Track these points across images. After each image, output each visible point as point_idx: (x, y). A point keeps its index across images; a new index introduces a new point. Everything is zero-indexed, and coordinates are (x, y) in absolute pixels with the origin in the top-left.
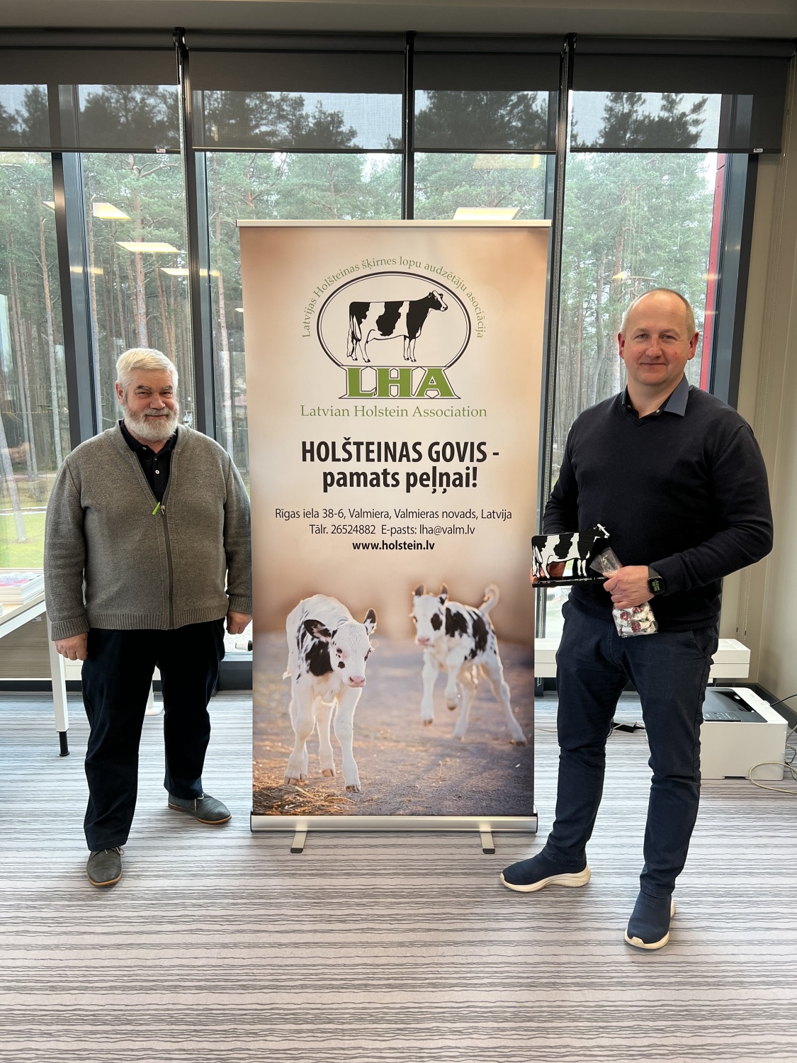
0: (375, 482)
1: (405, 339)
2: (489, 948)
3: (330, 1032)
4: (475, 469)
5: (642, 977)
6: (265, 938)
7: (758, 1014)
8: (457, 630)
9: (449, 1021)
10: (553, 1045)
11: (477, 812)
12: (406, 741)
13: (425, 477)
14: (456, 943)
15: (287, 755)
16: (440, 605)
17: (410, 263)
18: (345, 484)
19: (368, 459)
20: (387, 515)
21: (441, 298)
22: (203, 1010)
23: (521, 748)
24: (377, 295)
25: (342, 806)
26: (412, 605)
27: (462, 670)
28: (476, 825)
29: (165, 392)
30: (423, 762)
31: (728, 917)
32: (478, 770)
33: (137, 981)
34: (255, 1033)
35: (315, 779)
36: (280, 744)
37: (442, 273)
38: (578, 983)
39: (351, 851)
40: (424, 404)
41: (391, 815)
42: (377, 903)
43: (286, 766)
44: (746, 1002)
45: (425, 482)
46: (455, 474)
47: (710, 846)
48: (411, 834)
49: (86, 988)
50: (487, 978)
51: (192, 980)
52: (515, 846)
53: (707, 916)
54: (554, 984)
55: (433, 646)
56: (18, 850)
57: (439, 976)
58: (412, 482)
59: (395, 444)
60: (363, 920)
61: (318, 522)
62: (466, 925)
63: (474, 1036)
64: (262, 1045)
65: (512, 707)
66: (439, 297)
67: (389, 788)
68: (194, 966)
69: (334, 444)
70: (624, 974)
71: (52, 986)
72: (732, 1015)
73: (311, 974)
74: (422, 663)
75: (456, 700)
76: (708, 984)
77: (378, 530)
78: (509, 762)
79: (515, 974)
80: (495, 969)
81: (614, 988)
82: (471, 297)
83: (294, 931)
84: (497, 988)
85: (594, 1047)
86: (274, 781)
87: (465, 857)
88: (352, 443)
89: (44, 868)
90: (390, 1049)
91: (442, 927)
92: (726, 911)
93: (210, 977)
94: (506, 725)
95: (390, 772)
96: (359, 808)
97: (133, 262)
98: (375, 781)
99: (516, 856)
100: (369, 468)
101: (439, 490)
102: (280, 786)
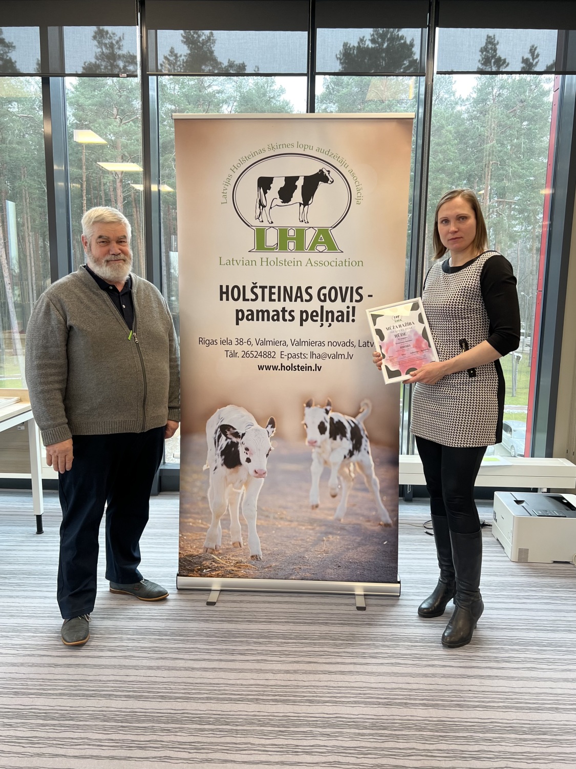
0: (275, 318)
1: (300, 206)
2: (356, 676)
3: (226, 731)
5: (477, 702)
6: (181, 664)
7: (568, 732)
8: (338, 434)
9: (320, 727)
10: (402, 747)
11: (352, 579)
12: (297, 521)
13: (315, 314)
14: (330, 673)
15: (205, 530)
16: (325, 415)
17: (304, 147)
18: (252, 319)
19: (271, 300)
20: (285, 344)
21: (329, 174)
22: (130, 712)
23: (388, 528)
24: (279, 171)
25: (248, 571)
26: (304, 415)
27: (342, 466)
28: (352, 589)
29: (121, 240)
30: (311, 537)
31: (548, 661)
32: (353, 545)
33: (81, 690)
34: (168, 730)
35: (227, 549)
36: (200, 521)
37: (330, 154)
38: (425, 704)
39: (253, 605)
40: (314, 257)
41: (285, 579)
42: (271, 643)
43: (204, 539)
45: (315, 318)
46: (338, 312)
47: (538, 610)
48: (301, 595)
49: (41, 694)
50: (353, 697)
51: (123, 691)
52: (382, 605)
53: (532, 660)
54: (406, 704)
55: (320, 447)
57: (315, 695)
58: (304, 317)
59: (291, 288)
60: (259, 654)
61: (231, 348)
62: (339, 660)
63: (339, 738)
64: (172, 738)
65: (381, 496)
66: (327, 173)
67: (284, 558)
68: (125, 681)
69: (244, 287)
70: (462, 699)
71: (16, 692)
72: (547, 732)
73: (215, 690)
74: (310, 460)
75: (337, 490)
76: (530, 709)
77: (278, 355)
78: (378, 540)
79: (375, 696)
80: (359, 692)
81: (454, 709)
82: (352, 173)
83: (204, 660)
84: (360, 705)
85: (434, 750)
86: (194, 550)
87: (342, 612)
88: (258, 287)
89: (17, 610)
90: (272, 745)
91: (320, 660)
92: (548, 657)
93: (137, 690)
94: (377, 511)
95: (285, 545)
96: (261, 573)
97: (115, 189)
98: (273, 552)
99: (382, 613)
100: (271, 307)
101: (326, 324)
102: (200, 554)
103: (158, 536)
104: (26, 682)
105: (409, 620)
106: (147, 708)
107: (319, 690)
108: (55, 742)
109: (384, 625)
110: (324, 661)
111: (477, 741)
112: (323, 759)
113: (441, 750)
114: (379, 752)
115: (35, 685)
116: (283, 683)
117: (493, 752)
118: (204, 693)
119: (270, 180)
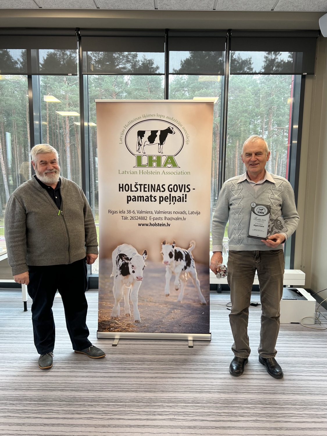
0: (147, 200)
1: (159, 145)
2: (186, 379)
3: (120, 405)
5: (245, 390)
6: (99, 374)
8: (179, 258)
9: (167, 403)
11: (187, 332)
12: (158, 303)
13: (166, 198)
14: (173, 378)
15: (112, 308)
16: (172, 248)
17: (161, 116)
18: (135, 201)
19: (144, 191)
20: (152, 213)
21: (173, 129)
22: (72, 397)
23: (204, 306)
24: (148, 128)
25: (133, 328)
26: (161, 248)
27: (181, 274)
28: (187, 337)
29: (53, 162)
30: (165, 311)
32: (187, 315)
33: (48, 387)
34: (92, 405)
35: (123, 317)
36: (109, 303)
37: (173, 120)
39: (136, 346)
40: (166, 170)
41: (153, 332)
42: (144, 364)
43: (111, 312)
45: (167, 200)
46: (178, 197)
48: (161, 341)
49: (28, 390)
50: (183, 389)
51: (69, 388)
52: (202, 345)
54: (210, 392)
55: (170, 265)
57: (165, 388)
58: (161, 200)
59: (155, 185)
60: (138, 369)
61: (125, 215)
63: (176, 408)
64: (94, 409)
65: (200, 289)
67: (152, 322)
69: (131, 185)
70: (238, 389)
71: (15, 389)
72: (278, 404)
73: (115, 387)
74: (165, 271)
75: (179, 286)
76: (270, 393)
77: (148, 218)
78: (199, 312)
82: (184, 129)
83: (110, 372)
86: (107, 318)
88: (138, 185)
91: (169, 372)
94: (198, 296)
95: (152, 315)
96: (140, 329)
98: (146, 319)
99: (201, 349)
100: (144, 194)
101: (172, 203)
102: (109, 320)
104: (21, 384)
105: (215, 352)
106: (81, 395)
108: (36, 412)
109: (202, 355)
111: (243, 408)
112: (167, 417)
113: (225, 413)
114: (194, 414)
115: (25, 385)
116: (149, 383)
117: (250, 413)
118: (110, 388)
119: (143, 132)
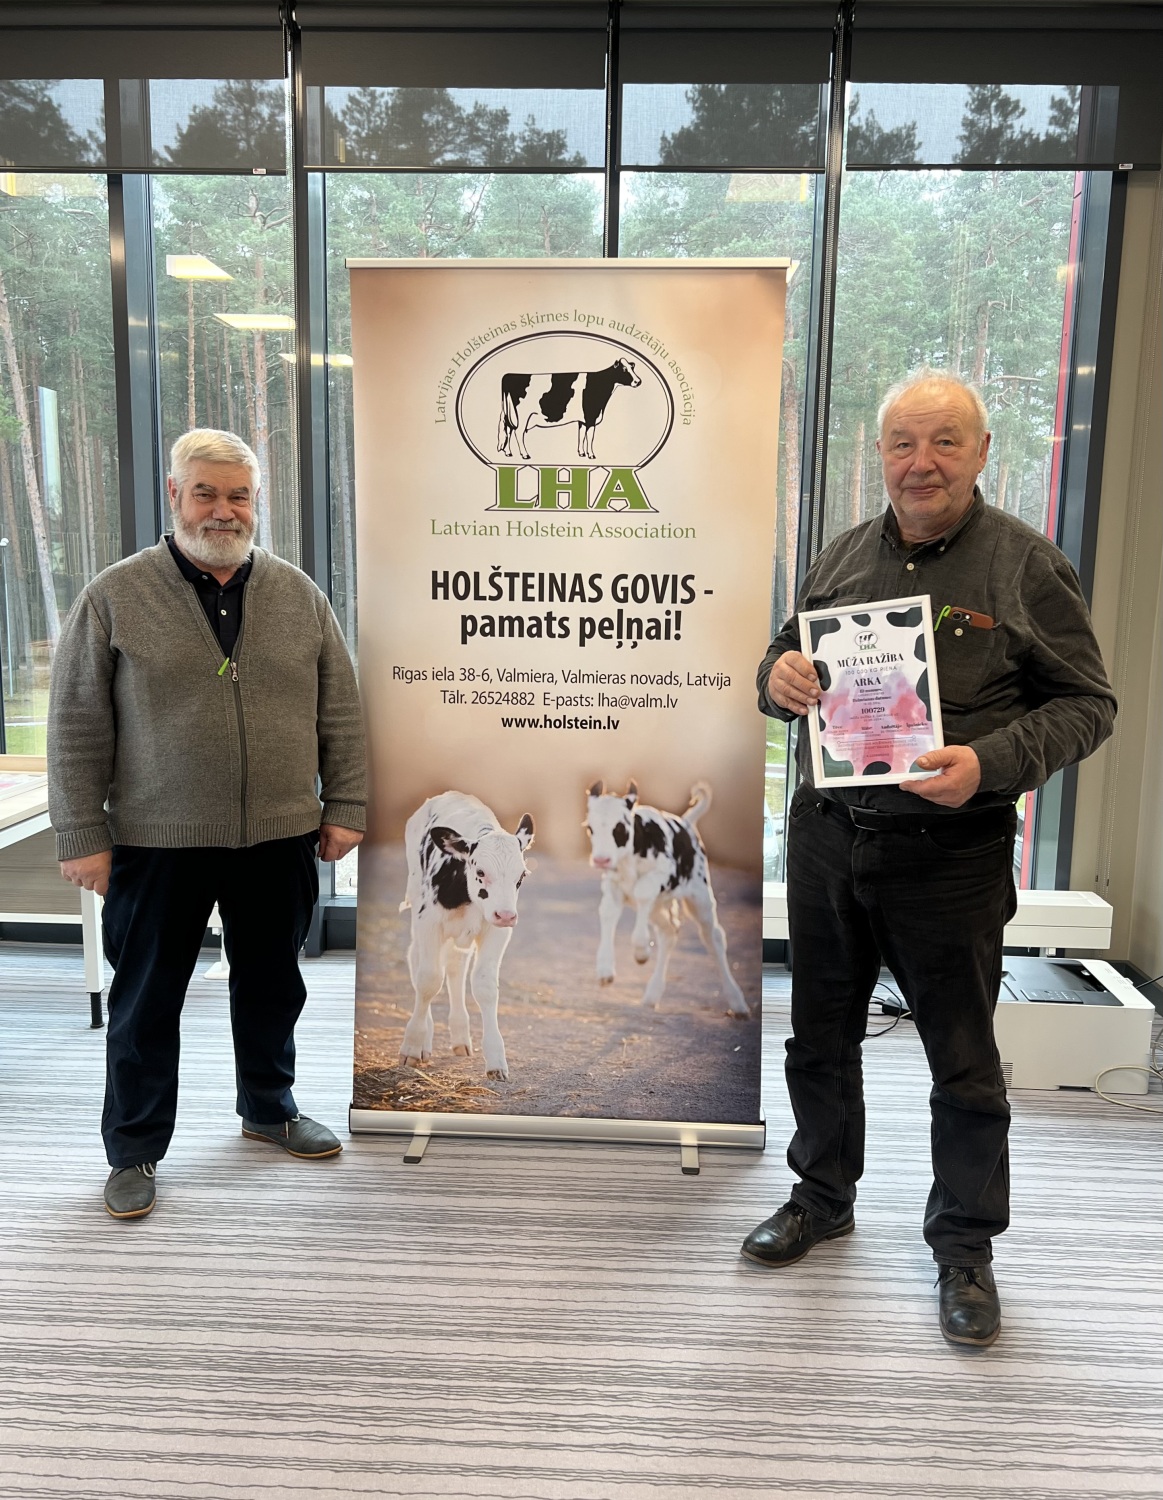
0: (534, 631)
1: (580, 427)
2: (672, 1294)
3: (429, 1389)
4: (678, 614)
5: (887, 1341)
6: (353, 1268)
7: (1054, 1397)
8: (650, 847)
9: (601, 1383)
10: (746, 1420)
11: (677, 1116)
12: (575, 1008)
13: (606, 624)
14: (625, 1287)
15: (403, 1022)
16: (626, 810)
17: (588, 319)
18: (492, 633)
19: (526, 598)
20: (552, 679)
21: (633, 368)
23: (742, 1022)
24: (541, 364)
25: (481, 1099)
26: (586, 810)
27: (657, 905)
28: (676, 1134)
29: (238, 496)
30: (599, 1038)
31: (1030, 1270)
32: (678, 1053)
33: (168, 1313)
34: (325, 1386)
35: (443, 1058)
36: (393, 1007)
37: (634, 333)
38: (794, 1344)
39: (490, 1163)
40: (606, 519)
41: (551, 1115)
42: (519, 1232)
43: (402, 1039)
44: (1039, 1381)
45: (606, 632)
46: (650, 621)
48: (580, 1145)
49: (96, 1320)
50: (664, 1331)
51: (245, 1316)
52: (730, 1165)
54: (759, 1343)
55: (616, 870)
56: (20, 1144)
57: (595, 1326)
58: (588, 631)
59: (564, 576)
60: (494, 1252)
61: (453, 686)
62: (644, 1264)
63: (634, 1403)
64: (332, 1400)
65: (729, 962)
66: (629, 368)
67: (550, 1076)
68: (248, 1299)
69: (477, 575)
70: (863, 1336)
71: (50, 1316)
72: (1015, 1396)
73: (413, 1316)
74: (598, 894)
77: (539, 699)
78: (724, 1043)
79: (704, 1329)
80: (676, 1321)
81: (847, 1353)
82: (675, 367)
83: (395, 1262)
84: (675, 1345)
85: (804, 1425)
86: (382, 1060)
87: (655, 1177)
88: (503, 575)
89: (54, 1169)
90: (512, 1413)
92: (1030, 1262)
93: (270, 1314)
94: (720, 987)
95: (552, 1053)
96: (506, 1103)
97: (251, 353)
98: (530, 1065)
99: (730, 1180)
100: (526, 610)
101: (627, 643)
102: (393, 1067)
103: (318, 1033)
104: (70, 1299)
106: (288, 1346)
107: (602, 1318)
108: (120, 1405)
109: (732, 1202)
110: (615, 1265)
111: (884, 1411)
112: (602, 1439)
113: (818, 1426)
114: (704, 1428)
115: (85, 1304)
116: (538, 1305)
117: (912, 1430)
118: (393, 1322)
119: (525, 380)
